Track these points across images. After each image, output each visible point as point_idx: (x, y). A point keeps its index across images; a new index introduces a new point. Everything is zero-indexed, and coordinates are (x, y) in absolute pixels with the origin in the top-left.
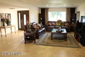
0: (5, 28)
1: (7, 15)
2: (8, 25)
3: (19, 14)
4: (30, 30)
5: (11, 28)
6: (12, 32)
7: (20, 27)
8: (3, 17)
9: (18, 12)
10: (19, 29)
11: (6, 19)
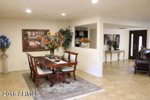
0: (111, 52)
1: (115, 36)
2: (115, 50)
3: (132, 35)
4: (144, 57)
5: (119, 54)
6: (119, 60)
7: (132, 55)
8: (110, 38)
9: (131, 32)
10: (130, 58)
11: (113, 42)
